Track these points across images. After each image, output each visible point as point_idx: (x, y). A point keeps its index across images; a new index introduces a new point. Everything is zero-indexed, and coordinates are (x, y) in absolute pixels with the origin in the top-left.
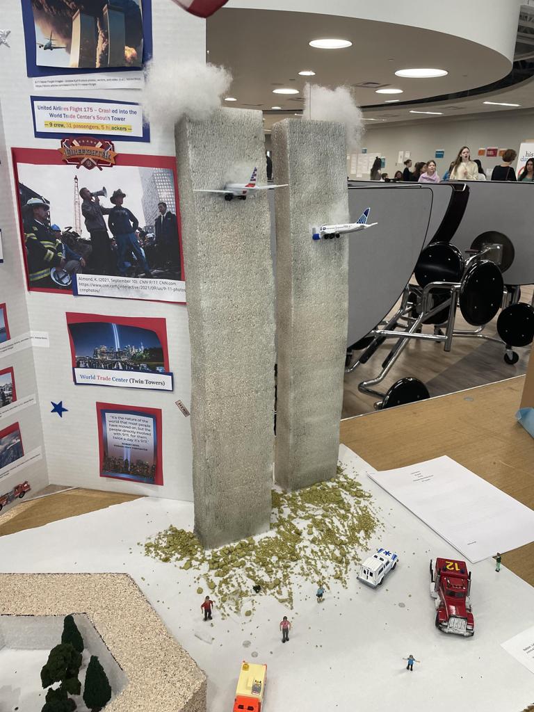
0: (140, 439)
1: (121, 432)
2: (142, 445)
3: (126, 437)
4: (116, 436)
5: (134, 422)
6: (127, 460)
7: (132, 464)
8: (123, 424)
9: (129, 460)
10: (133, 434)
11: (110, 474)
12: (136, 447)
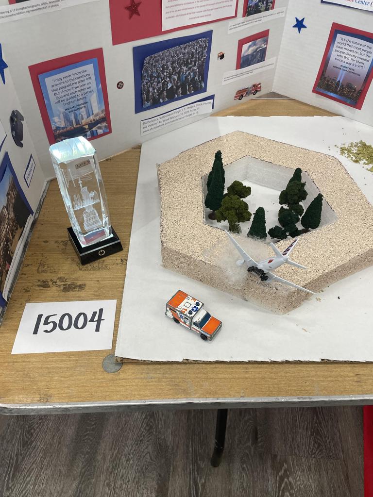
0: (357, 64)
1: (344, 55)
2: (357, 70)
3: (346, 60)
4: (338, 58)
5: (359, 46)
6: (339, 81)
7: (342, 86)
8: (348, 48)
9: (341, 82)
10: (353, 58)
11: (322, 91)
12: (351, 71)
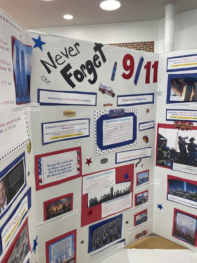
0: (190, 226)
1: (182, 222)
2: (190, 229)
3: (184, 224)
5: (188, 219)
6: (183, 233)
7: (185, 235)
8: (183, 219)
9: (184, 233)
10: (187, 224)
11: (176, 236)
12: (187, 229)
